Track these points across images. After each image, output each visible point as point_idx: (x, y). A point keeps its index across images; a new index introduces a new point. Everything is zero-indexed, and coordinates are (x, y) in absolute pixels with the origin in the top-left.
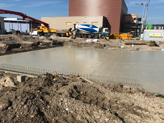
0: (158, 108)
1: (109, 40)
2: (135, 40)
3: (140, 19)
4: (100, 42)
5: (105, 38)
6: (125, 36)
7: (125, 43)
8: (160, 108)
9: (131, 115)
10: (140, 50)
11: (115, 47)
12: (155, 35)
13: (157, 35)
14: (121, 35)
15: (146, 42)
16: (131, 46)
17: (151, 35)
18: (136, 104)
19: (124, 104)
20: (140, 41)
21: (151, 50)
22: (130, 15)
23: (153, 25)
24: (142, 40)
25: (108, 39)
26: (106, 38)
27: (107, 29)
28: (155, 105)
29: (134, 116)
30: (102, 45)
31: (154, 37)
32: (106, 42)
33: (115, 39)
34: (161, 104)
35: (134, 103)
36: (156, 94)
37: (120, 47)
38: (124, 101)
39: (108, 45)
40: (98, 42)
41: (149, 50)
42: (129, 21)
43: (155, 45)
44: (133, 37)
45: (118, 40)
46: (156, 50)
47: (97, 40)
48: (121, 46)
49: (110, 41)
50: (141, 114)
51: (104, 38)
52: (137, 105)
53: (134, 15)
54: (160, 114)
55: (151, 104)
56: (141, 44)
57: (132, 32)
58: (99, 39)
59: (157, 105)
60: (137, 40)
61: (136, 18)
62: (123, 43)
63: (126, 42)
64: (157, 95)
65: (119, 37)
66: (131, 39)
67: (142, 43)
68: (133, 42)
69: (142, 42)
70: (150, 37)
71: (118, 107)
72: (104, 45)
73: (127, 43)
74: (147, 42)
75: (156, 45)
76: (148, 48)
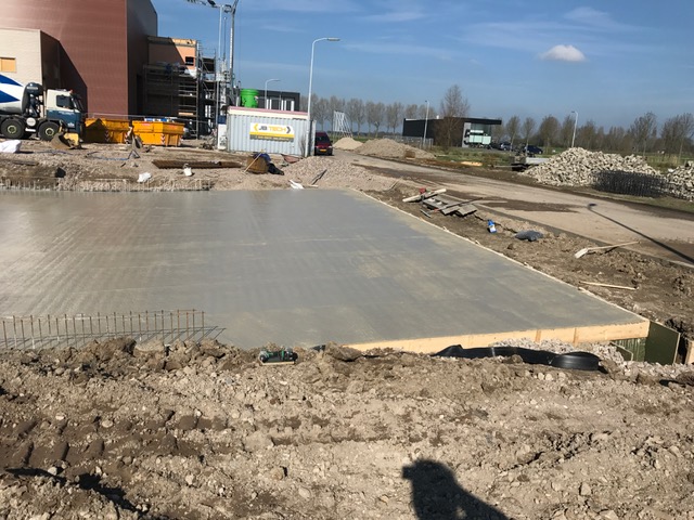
0: (266, 404)
1: (79, 148)
2: (197, 149)
3: (209, 65)
4: (36, 157)
5: (61, 138)
6: (153, 131)
7: (155, 163)
8: (272, 402)
9: (158, 461)
10: (217, 187)
11: (110, 177)
12: (269, 132)
13: (275, 129)
14: (137, 125)
15: (240, 157)
16: (178, 173)
17: (254, 128)
18: (181, 412)
19: (131, 425)
20: (217, 151)
21: (256, 188)
22: (169, 43)
23: (261, 93)
24: (223, 148)
25: (76, 143)
26: (66, 137)
27: (67, 94)
28: (253, 394)
29: (171, 462)
30: (47, 168)
31: (263, 138)
32: (68, 157)
33: (113, 141)
34: (277, 387)
35: (173, 409)
36: (262, 353)
37: (133, 180)
38: (131, 409)
39: (78, 168)
40: (22, 157)
41: (251, 188)
42: (169, 67)
43: (267, 168)
44: (188, 137)
45: (124, 146)
46: (273, 188)
47: (19, 146)
48: (138, 173)
49: (86, 152)
50: (200, 446)
51: (56, 139)
52: (188, 413)
53: (184, 42)
54: (270, 425)
55: (240, 396)
56: (220, 165)
57: (185, 117)
58: (31, 142)
59: (261, 394)
60: (204, 150)
61: (193, 56)
62: (148, 159)
63: (158, 159)
64: (267, 355)
65: (129, 133)
66: (182, 146)
67: (223, 160)
68: (187, 154)
69: (225, 157)
70: (253, 137)
71: (103, 446)
72: (53, 168)
73: (163, 159)
74: (243, 158)
75: (273, 170)
76: (244, 182)
